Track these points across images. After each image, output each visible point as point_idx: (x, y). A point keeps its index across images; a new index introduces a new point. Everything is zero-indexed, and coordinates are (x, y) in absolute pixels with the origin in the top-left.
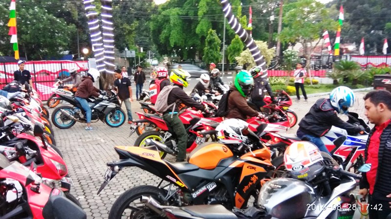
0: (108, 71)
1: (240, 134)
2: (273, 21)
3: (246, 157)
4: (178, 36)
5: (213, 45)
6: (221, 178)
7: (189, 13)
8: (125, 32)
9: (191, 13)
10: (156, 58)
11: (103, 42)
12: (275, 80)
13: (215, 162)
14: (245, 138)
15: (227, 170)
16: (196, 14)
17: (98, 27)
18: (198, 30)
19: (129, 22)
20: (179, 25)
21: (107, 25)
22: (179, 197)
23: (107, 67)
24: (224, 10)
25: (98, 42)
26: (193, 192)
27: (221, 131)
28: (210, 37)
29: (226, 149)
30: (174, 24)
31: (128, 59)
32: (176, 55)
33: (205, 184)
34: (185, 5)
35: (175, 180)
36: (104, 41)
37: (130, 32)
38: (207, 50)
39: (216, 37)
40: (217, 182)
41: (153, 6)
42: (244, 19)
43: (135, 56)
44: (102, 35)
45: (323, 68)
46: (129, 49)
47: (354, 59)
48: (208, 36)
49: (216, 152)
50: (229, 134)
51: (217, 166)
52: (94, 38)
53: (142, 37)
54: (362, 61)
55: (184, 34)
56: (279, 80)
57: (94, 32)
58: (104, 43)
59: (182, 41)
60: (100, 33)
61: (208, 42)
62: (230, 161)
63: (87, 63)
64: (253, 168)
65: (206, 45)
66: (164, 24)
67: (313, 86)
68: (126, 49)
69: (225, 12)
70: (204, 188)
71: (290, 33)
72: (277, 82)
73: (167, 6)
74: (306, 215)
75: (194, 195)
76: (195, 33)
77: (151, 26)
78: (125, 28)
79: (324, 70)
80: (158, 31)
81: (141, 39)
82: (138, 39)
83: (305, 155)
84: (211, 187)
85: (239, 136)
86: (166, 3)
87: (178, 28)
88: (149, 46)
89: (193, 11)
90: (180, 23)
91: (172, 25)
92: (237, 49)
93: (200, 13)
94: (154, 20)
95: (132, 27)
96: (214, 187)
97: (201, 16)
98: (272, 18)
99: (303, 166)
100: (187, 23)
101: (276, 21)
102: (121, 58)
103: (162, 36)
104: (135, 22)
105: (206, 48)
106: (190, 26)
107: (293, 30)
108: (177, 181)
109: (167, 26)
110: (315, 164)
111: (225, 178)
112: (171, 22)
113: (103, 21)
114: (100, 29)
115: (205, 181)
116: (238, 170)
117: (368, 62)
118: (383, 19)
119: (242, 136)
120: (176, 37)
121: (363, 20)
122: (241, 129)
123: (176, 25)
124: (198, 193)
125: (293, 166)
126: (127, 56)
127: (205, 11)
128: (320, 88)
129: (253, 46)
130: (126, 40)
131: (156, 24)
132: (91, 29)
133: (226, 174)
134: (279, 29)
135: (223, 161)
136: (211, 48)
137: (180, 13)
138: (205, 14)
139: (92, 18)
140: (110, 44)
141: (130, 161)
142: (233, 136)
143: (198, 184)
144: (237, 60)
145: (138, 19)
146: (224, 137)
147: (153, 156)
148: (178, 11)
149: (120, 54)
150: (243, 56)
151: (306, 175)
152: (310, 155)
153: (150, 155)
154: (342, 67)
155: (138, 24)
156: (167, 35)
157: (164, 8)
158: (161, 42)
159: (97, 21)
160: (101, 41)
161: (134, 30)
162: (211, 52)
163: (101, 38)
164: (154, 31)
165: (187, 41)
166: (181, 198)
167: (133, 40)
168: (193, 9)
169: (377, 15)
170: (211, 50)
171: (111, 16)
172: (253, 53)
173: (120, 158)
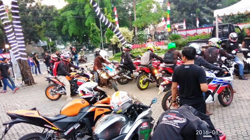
0: (22, 58)
1: (92, 91)
2: (131, 14)
3: (97, 104)
4: (74, 29)
5: (95, 33)
6: (82, 120)
7: (79, 13)
8: (37, 30)
9: (81, 13)
10: (63, 44)
11: (16, 40)
12: (136, 50)
13: (77, 110)
14: (96, 93)
15: (85, 114)
16: (84, 14)
17: (12, 29)
18: (86, 24)
19: (39, 23)
20: (74, 22)
21: (17, 28)
22: (55, 136)
23: (21, 56)
24: (96, 11)
25: (13, 40)
26: (65, 132)
27: (80, 91)
28: (92, 28)
29: (84, 102)
30: (70, 21)
31: (43, 47)
32: (76, 41)
33: (73, 125)
34: (76, 9)
35: (51, 127)
36: (17, 38)
37: (41, 29)
38: (92, 36)
39: (96, 27)
40: (80, 123)
41: (54, 11)
42: (109, 15)
43: (47, 45)
44: (15, 35)
45: (162, 40)
46: (42, 41)
47: (179, 33)
48: (91, 28)
49: (77, 105)
50: (85, 92)
51: (79, 113)
52: (9, 37)
53: (51, 32)
54: (184, 33)
55: (78, 27)
56: (138, 50)
57: (9, 33)
58: (18, 40)
59: (77, 32)
60: (14, 34)
61: (92, 31)
62: (87, 109)
63: (9, 54)
64: (102, 110)
65: (91, 33)
66: (63, 21)
67: (158, 51)
68: (40, 41)
69: (97, 12)
70: (72, 128)
71: (140, 21)
72: (137, 51)
73: (64, 10)
74: (120, 134)
75: (66, 134)
76: (85, 26)
77: (55, 24)
78: (37, 27)
79: (163, 41)
80: (60, 27)
81: (50, 33)
82: (48, 33)
83: (119, 99)
84: (77, 126)
85: (92, 92)
86: (63, 8)
87: (74, 24)
88: (57, 37)
89: (82, 12)
90: (74, 20)
91: (69, 22)
92: (111, 34)
93: (86, 13)
94: (56, 20)
95: (41, 26)
96: (78, 126)
97: (87, 15)
98: (130, 13)
99: (118, 106)
100: (79, 20)
101: (132, 14)
102: (38, 47)
103: (63, 30)
104: (43, 22)
105: (91, 35)
106: (81, 21)
107: (142, 19)
108: (52, 127)
109: (66, 23)
110: (124, 103)
111: (85, 119)
112: (68, 20)
113: (14, 25)
114: (13, 31)
115: (72, 124)
116: (93, 113)
117: (187, 33)
118: (195, 7)
119: (94, 92)
120: (73, 30)
121: (183, 8)
122: (92, 88)
123: (71, 22)
124: (68, 132)
125: (113, 107)
126: (41, 46)
127: (89, 11)
128: (162, 52)
129: (117, 31)
130: (38, 35)
131: (58, 22)
132: (7, 32)
133: (85, 117)
134: (135, 18)
135: (82, 109)
136: (94, 35)
137: (74, 14)
138: (89, 13)
139: (6, 25)
140: (21, 40)
141: (18, 119)
142: (88, 93)
143: (68, 126)
144: (111, 40)
145: (45, 20)
146: (82, 94)
147: (33, 114)
148: (72, 13)
149: (36, 45)
150: (115, 38)
151: (121, 111)
152: (122, 98)
153: (31, 114)
154: (172, 38)
155: (45, 24)
156: (67, 29)
157: (62, 11)
158: (63, 33)
159: (11, 26)
160: (15, 39)
161: (43, 28)
162: (94, 37)
163: (14, 37)
164: (58, 27)
165: (81, 31)
166: (56, 137)
167: (43, 34)
168: (82, 11)
169: (191, 5)
170: (94, 36)
171: (19, 22)
172: (118, 36)
173: (12, 119)
